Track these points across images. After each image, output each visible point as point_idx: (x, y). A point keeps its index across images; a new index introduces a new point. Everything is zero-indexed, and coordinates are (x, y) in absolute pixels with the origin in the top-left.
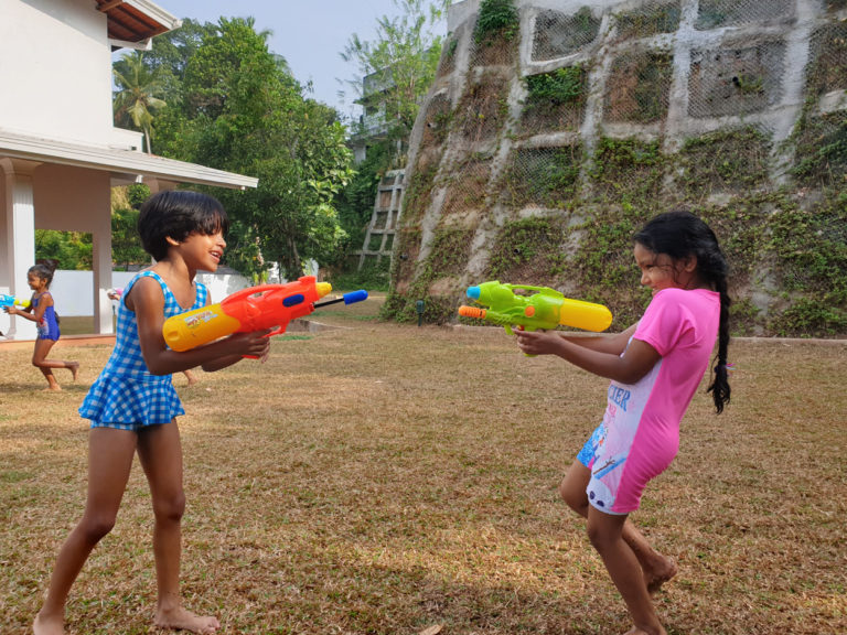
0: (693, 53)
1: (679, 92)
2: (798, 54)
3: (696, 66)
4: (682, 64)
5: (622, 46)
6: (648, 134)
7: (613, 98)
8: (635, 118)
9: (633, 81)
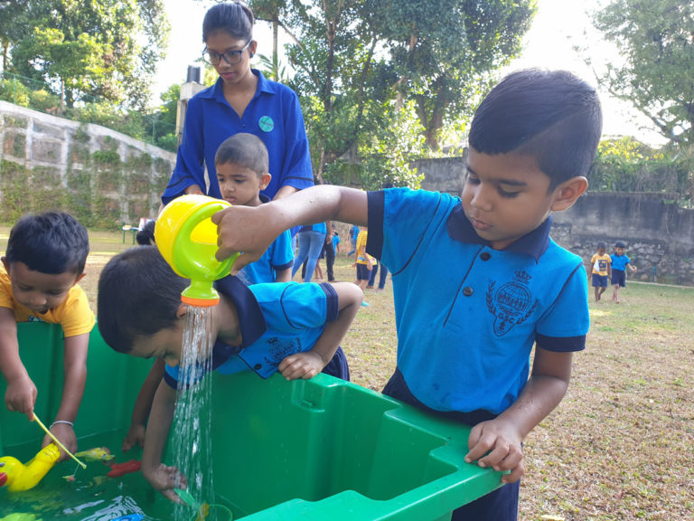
0: (33, 138)
1: (28, 150)
2: (65, 150)
3: (34, 143)
4: (29, 140)
5: (9, 129)
6: (21, 162)
7: (7, 146)
8: (15, 155)
9: (13, 142)
